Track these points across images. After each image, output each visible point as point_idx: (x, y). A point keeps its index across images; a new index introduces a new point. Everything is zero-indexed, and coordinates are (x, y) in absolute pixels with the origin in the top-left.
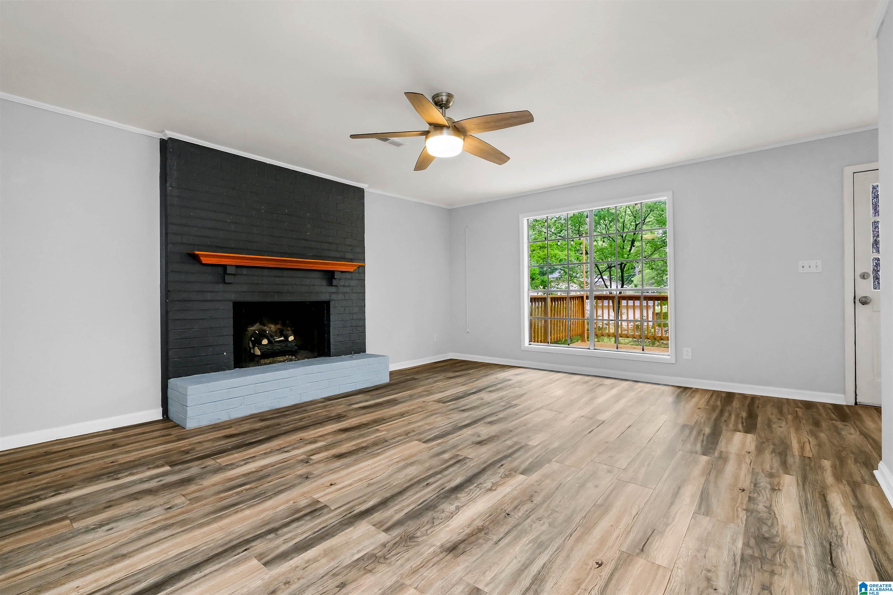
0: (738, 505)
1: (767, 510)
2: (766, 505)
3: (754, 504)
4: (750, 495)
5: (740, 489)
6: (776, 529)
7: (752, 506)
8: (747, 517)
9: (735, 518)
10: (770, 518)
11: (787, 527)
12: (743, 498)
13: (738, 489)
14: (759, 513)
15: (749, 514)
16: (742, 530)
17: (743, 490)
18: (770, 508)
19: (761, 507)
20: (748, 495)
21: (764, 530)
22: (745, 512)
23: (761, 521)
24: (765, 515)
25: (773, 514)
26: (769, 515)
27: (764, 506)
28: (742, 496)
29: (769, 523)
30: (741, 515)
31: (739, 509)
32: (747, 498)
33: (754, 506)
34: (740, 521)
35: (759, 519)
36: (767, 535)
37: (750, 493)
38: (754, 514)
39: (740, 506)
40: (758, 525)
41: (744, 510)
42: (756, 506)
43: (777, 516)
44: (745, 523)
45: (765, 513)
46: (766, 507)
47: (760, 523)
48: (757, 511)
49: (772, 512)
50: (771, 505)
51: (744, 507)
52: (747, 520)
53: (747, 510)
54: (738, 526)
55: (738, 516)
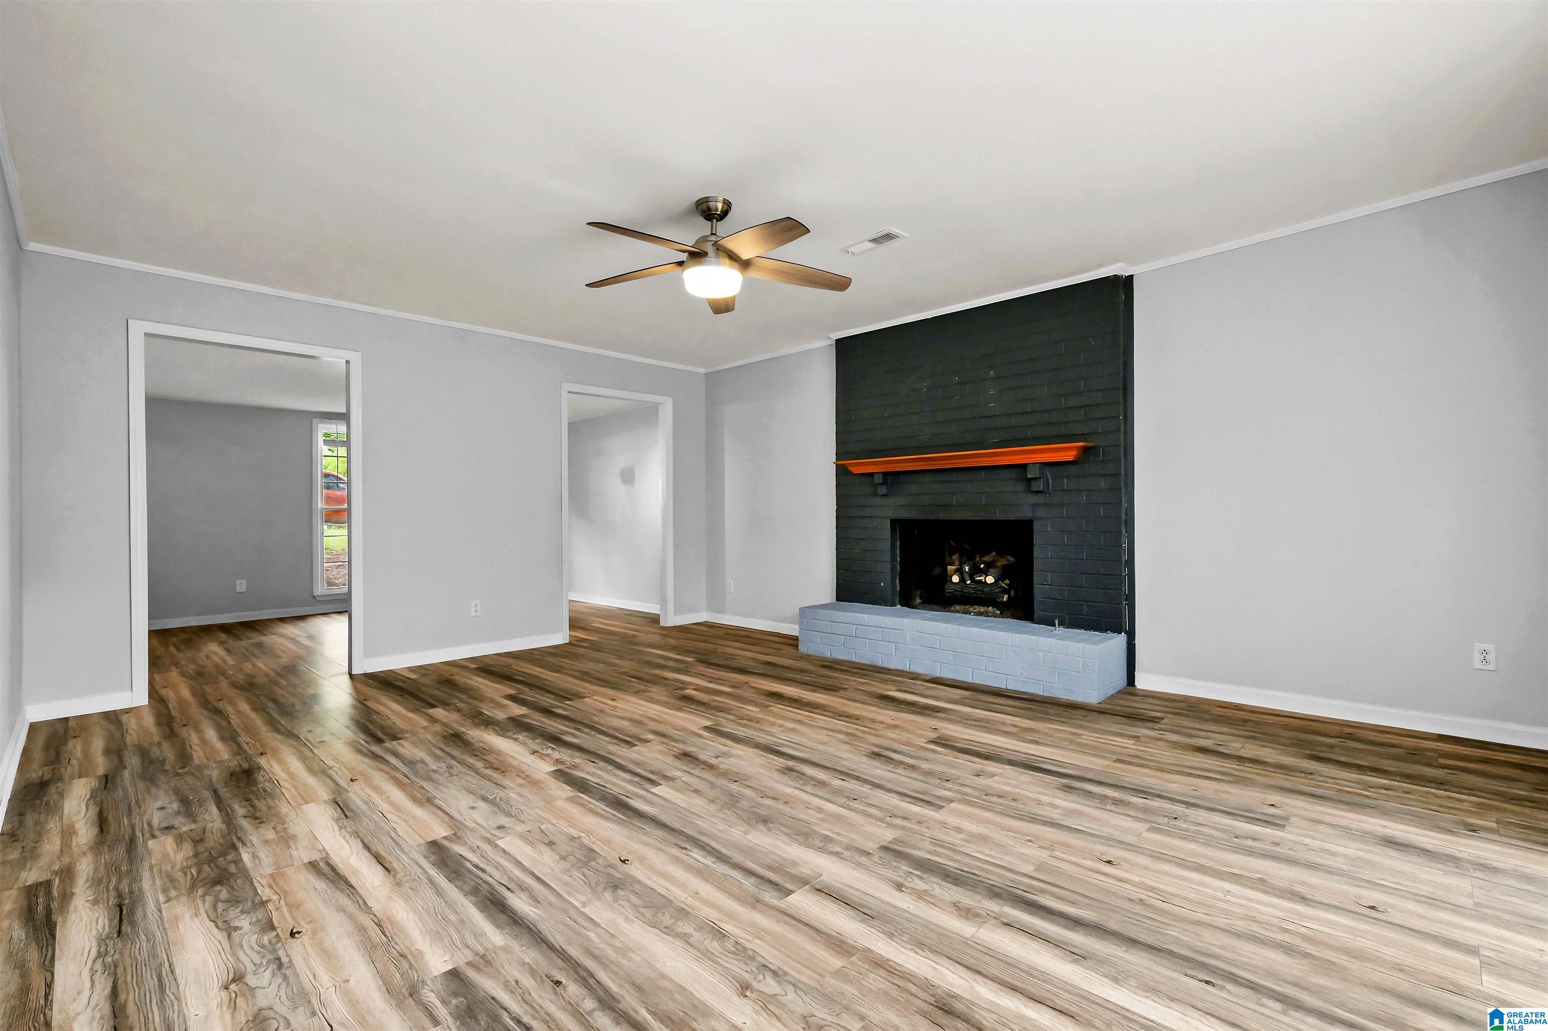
0: (282, 902)
1: (232, 925)
2: (238, 932)
3: (258, 921)
4: (275, 933)
5: (299, 933)
6: (207, 905)
7: (260, 914)
8: (257, 894)
9: (272, 882)
10: (222, 915)
11: (191, 917)
12: (283, 920)
13: (304, 930)
14: (242, 912)
15: (257, 899)
16: (252, 873)
17: (292, 934)
18: (229, 930)
19: (244, 923)
20: (279, 930)
21: (225, 891)
22: (264, 899)
23: (234, 901)
24: (233, 913)
25: (219, 924)
26: (225, 919)
27: (241, 928)
28: (286, 921)
29: (220, 906)
30: (267, 890)
31: (275, 897)
32: (276, 925)
33: (257, 917)
34: (264, 882)
35: (238, 902)
36: (218, 888)
37: (277, 935)
38: (250, 903)
39: (277, 902)
40: (235, 893)
41: (267, 901)
42: (254, 919)
43: (211, 925)
44: (255, 884)
45: (233, 916)
46: (237, 928)
47: (234, 898)
48: (248, 913)
49: (223, 928)
50: (229, 936)
51: (270, 906)
52: (255, 889)
53: (264, 903)
54: (261, 875)
55: (270, 887)
